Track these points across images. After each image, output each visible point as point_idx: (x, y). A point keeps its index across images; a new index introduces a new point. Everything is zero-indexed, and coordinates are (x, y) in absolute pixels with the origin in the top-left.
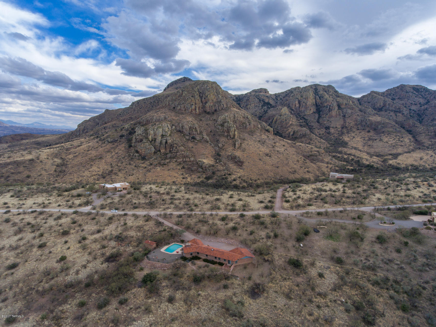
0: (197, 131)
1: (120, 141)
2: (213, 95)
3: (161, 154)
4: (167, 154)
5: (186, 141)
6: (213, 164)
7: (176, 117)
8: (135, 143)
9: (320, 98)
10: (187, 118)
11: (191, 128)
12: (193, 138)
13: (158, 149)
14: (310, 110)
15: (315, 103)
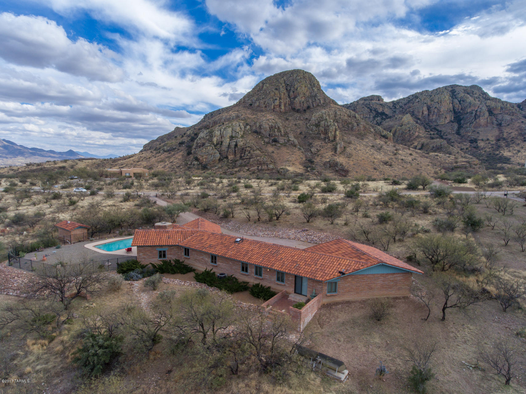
0: (281, 131)
1: (178, 149)
2: (305, 87)
3: (228, 162)
4: (236, 161)
5: (264, 145)
6: (301, 172)
7: (252, 116)
8: (195, 149)
9: (460, 102)
10: (268, 115)
11: (272, 127)
12: (275, 141)
13: (224, 156)
14: (446, 118)
15: (452, 109)
